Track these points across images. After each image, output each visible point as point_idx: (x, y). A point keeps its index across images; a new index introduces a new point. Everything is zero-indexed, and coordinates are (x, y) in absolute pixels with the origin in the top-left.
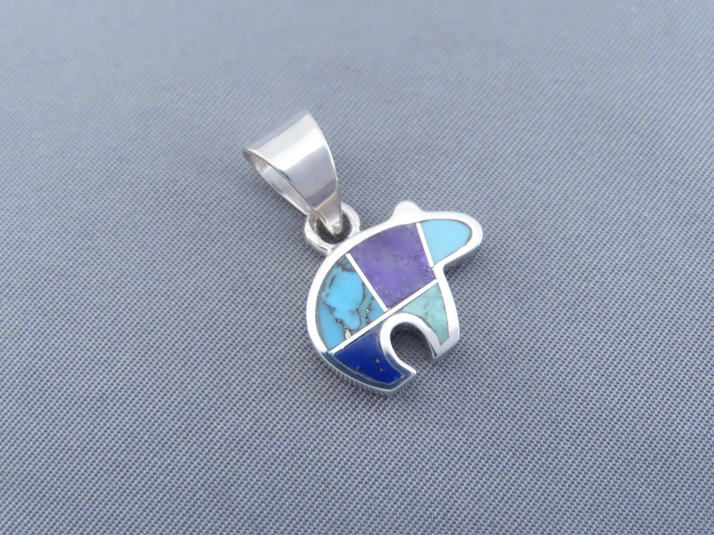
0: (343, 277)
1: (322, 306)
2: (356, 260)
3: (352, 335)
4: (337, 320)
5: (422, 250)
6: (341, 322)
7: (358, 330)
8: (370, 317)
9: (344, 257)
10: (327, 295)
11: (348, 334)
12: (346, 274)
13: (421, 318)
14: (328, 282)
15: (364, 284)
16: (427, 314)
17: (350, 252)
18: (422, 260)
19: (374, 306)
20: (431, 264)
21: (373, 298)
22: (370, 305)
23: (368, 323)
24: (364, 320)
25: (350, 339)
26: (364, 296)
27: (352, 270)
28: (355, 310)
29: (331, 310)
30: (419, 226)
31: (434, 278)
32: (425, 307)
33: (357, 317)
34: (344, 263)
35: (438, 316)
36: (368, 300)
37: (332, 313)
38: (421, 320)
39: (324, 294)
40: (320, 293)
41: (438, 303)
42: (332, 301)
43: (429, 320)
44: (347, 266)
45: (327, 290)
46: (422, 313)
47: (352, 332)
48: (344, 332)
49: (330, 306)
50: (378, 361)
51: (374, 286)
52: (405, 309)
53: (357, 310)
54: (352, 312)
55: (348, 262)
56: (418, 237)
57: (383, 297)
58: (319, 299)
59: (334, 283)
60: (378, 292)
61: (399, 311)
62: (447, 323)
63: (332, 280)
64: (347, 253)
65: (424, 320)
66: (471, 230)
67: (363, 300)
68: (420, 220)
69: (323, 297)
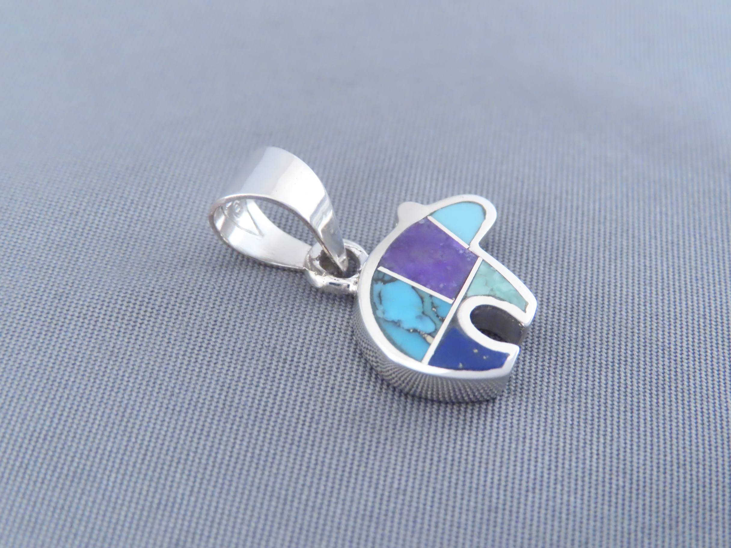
0: (388, 289)
1: (385, 325)
2: (390, 269)
3: (433, 337)
4: (408, 330)
5: (448, 238)
6: (415, 331)
7: (436, 331)
8: (441, 314)
9: (377, 271)
10: (384, 313)
11: (429, 338)
12: (389, 286)
13: (489, 295)
14: (376, 300)
15: (413, 288)
16: (492, 290)
17: (380, 264)
18: (455, 245)
19: (436, 303)
20: (466, 246)
21: (431, 296)
22: (432, 303)
23: (442, 320)
24: (437, 320)
25: (435, 342)
26: (422, 298)
27: (393, 280)
28: (421, 314)
29: (397, 324)
30: (430, 218)
31: (477, 257)
32: (486, 284)
33: (428, 319)
34: (381, 276)
35: (504, 288)
36: (427, 300)
37: (399, 326)
38: (490, 298)
39: (379, 313)
40: (374, 313)
41: (496, 277)
42: (393, 314)
43: (498, 294)
44: (386, 278)
45: (380, 308)
46: (487, 291)
47: (433, 335)
48: (425, 339)
49: (393, 321)
50: (476, 351)
51: (425, 285)
52: (469, 294)
53: (423, 313)
54: (419, 318)
55: (385, 274)
56: (437, 228)
57: (440, 292)
58: (377, 319)
59: (383, 298)
60: (432, 288)
61: (465, 298)
62: (516, 291)
63: (380, 296)
64: (378, 266)
65: (494, 296)
66: (481, 206)
67: (423, 302)
68: (428, 213)
69: (380, 315)
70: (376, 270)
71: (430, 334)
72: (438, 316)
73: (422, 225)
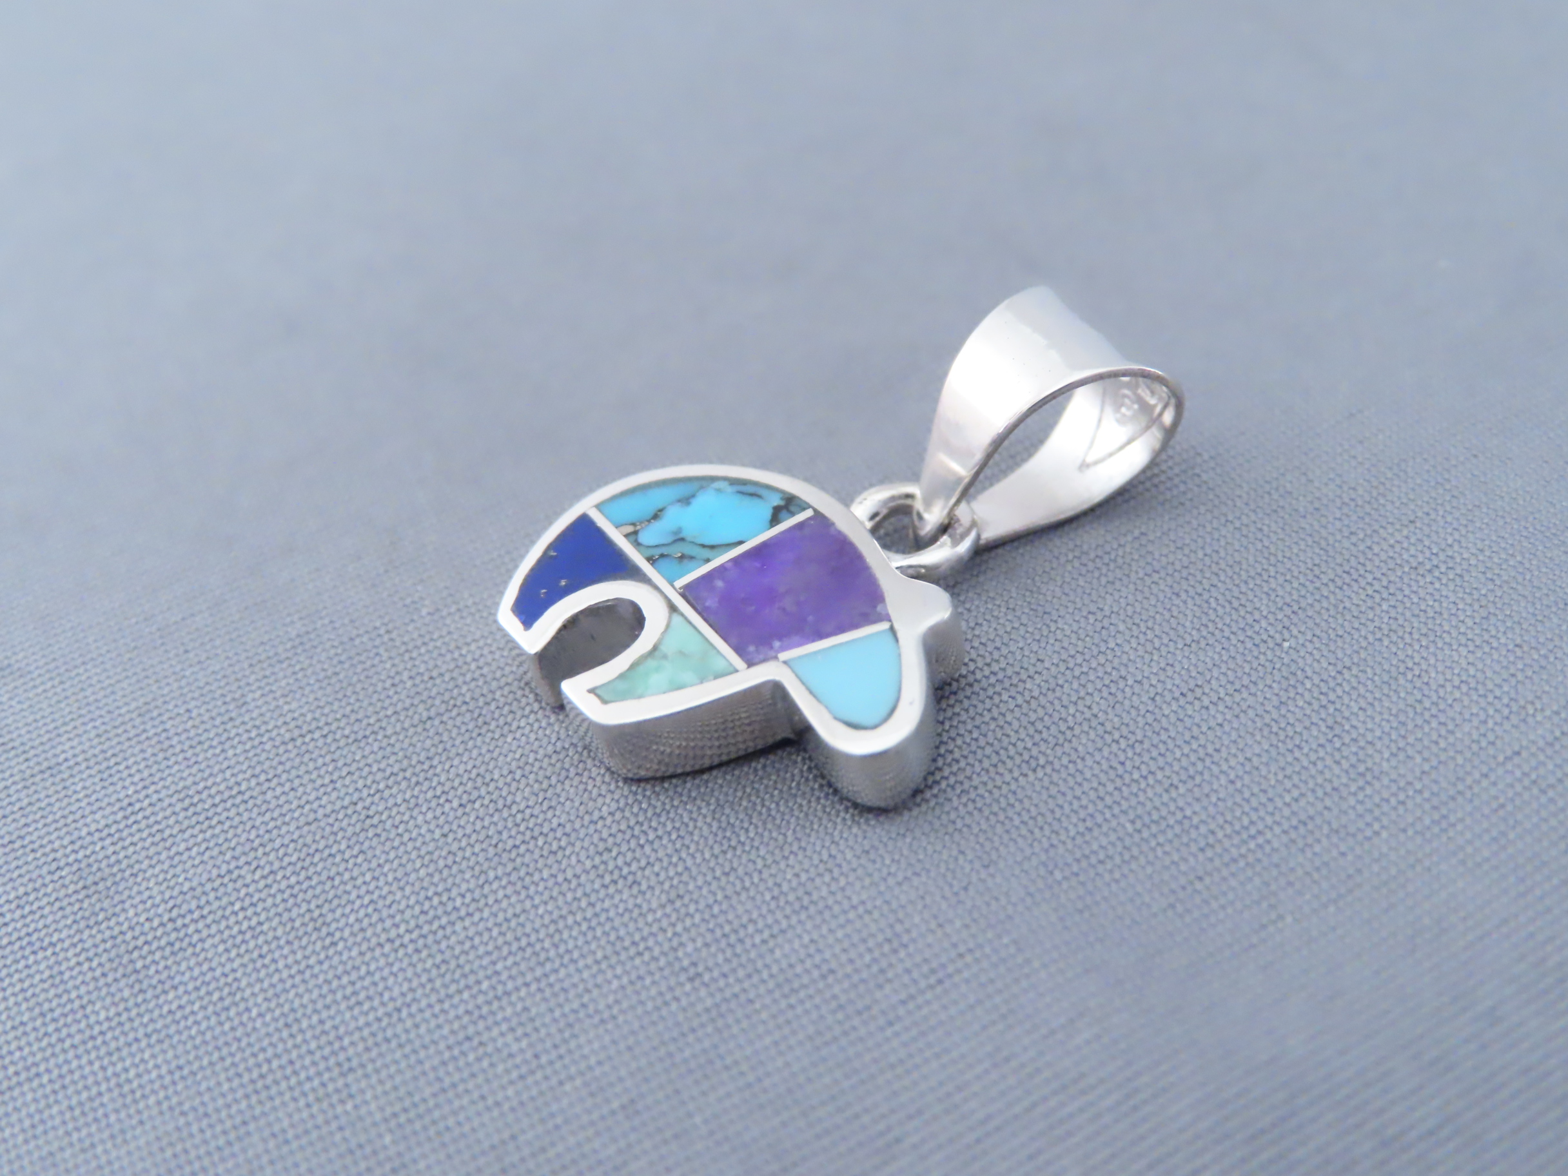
0: (761, 510)
1: (695, 485)
2: (800, 526)
3: (627, 536)
4: (662, 510)
5: (820, 636)
6: (656, 517)
7: (637, 544)
8: (663, 563)
9: (804, 506)
10: (718, 490)
11: (630, 530)
12: (767, 513)
13: (655, 648)
14: (753, 489)
15: (741, 543)
16: (665, 657)
17: (818, 515)
18: (796, 639)
19: (691, 564)
20: (784, 656)
21: (708, 561)
22: (692, 558)
23: (651, 560)
24: (656, 553)
25: (617, 537)
26: (712, 547)
27: (775, 520)
28: (682, 535)
29: (686, 501)
30: (884, 626)
31: (750, 664)
32: (681, 653)
33: (670, 539)
34: (792, 508)
35: (657, 679)
36: (706, 553)
37: (679, 501)
38: (649, 647)
39: (723, 484)
40: (725, 479)
41: (689, 677)
42: (706, 501)
43: (651, 663)
44: (784, 514)
45: (730, 489)
46: (668, 647)
47: (633, 536)
48: (633, 524)
49: (693, 496)
50: (563, 583)
51: (735, 561)
52: (676, 618)
53: (682, 539)
54: (679, 530)
55: (793, 514)
56: (855, 626)
57: (708, 578)
58: (713, 479)
59: (748, 498)
60: (721, 569)
61: (673, 608)
62: (640, 697)
63: (752, 495)
64: (815, 510)
65: (650, 654)
66: (875, 727)
67: (703, 546)
68: (896, 626)
69: (716, 485)
70: (810, 506)
71: (636, 533)
72: (662, 556)
73: (874, 607)
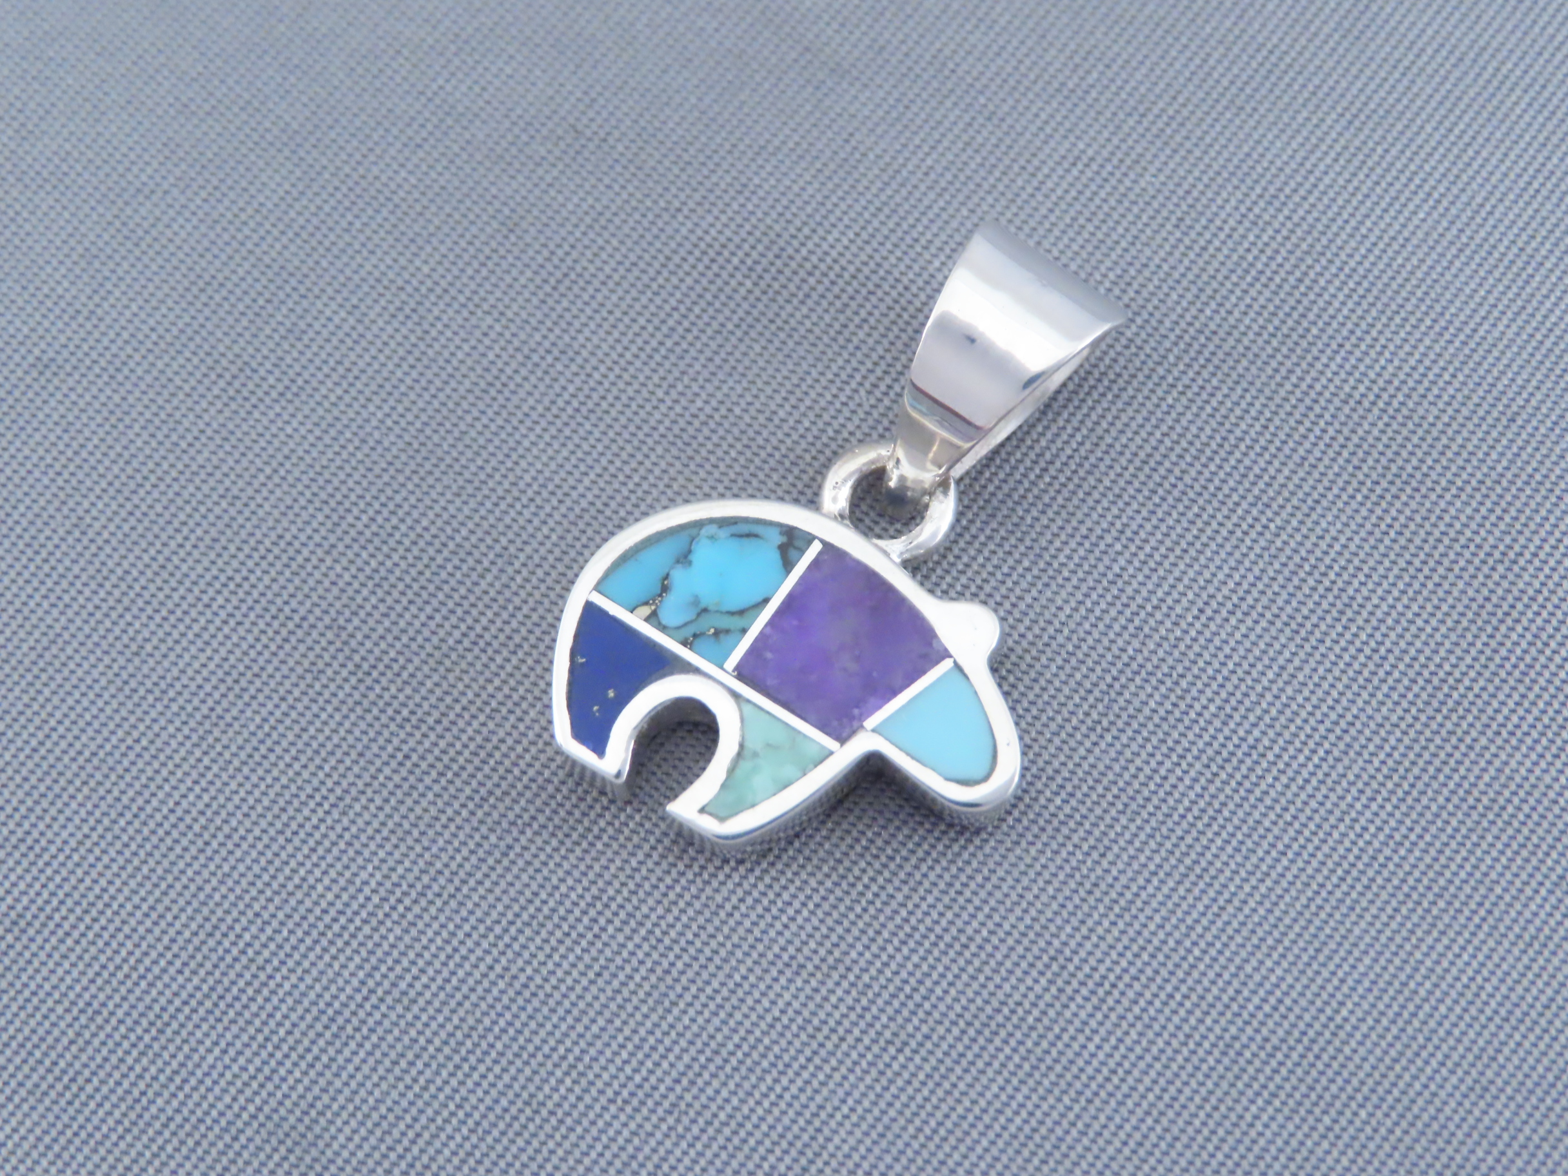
0: (767, 553)
1: (684, 537)
2: (815, 564)
3: (647, 620)
4: (667, 577)
5: (895, 693)
6: (665, 589)
7: (663, 628)
8: (700, 643)
9: (810, 539)
10: (712, 538)
11: (646, 611)
12: (775, 556)
13: (742, 746)
14: (745, 528)
15: (766, 601)
16: (755, 755)
17: (827, 547)
18: (871, 701)
19: (727, 640)
20: (871, 722)
21: (744, 631)
22: (727, 631)
23: (685, 643)
24: (688, 632)
25: (636, 622)
26: (741, 613)
27: (788, 565)
28: (703, 605)
29: (684, 558)
30: (947, 664)
31: (841, 740)
32: (770, 746)
33: (690, 615)
34: (797, 543)
35: (761, 780)
36: (734, 623)
37: (678, 562)
38: (735, 748)
39: (712, 529)
40: (712, 521)
41: (789, 771)
42: (703, 553)
43: (745, 766)
44: (793, 553)
45: (723, 533)
47: (652, 618)
48: (646, 603)
49: (690, 551)
50: (611, 694)
51: (771, 623)
52: (747, 709)
53: (705, 610)
54: (696, 601)
55: (802, 552)
56: (922, 672)
57: (753, 651)
58: (699, 524)
59: (745, 541)
60: (762, 637)
61: (736, 696)
62: (753, 806)
63: (749, 535)
64: (822, 541)
65: (739, 755)
66: (986, 778)
67: (732, 613)
68: (960, 662)
69: (705, 531)
70: (814, 538)
71: (654, 614)
72: (695, 636)
73: (930, 644)
